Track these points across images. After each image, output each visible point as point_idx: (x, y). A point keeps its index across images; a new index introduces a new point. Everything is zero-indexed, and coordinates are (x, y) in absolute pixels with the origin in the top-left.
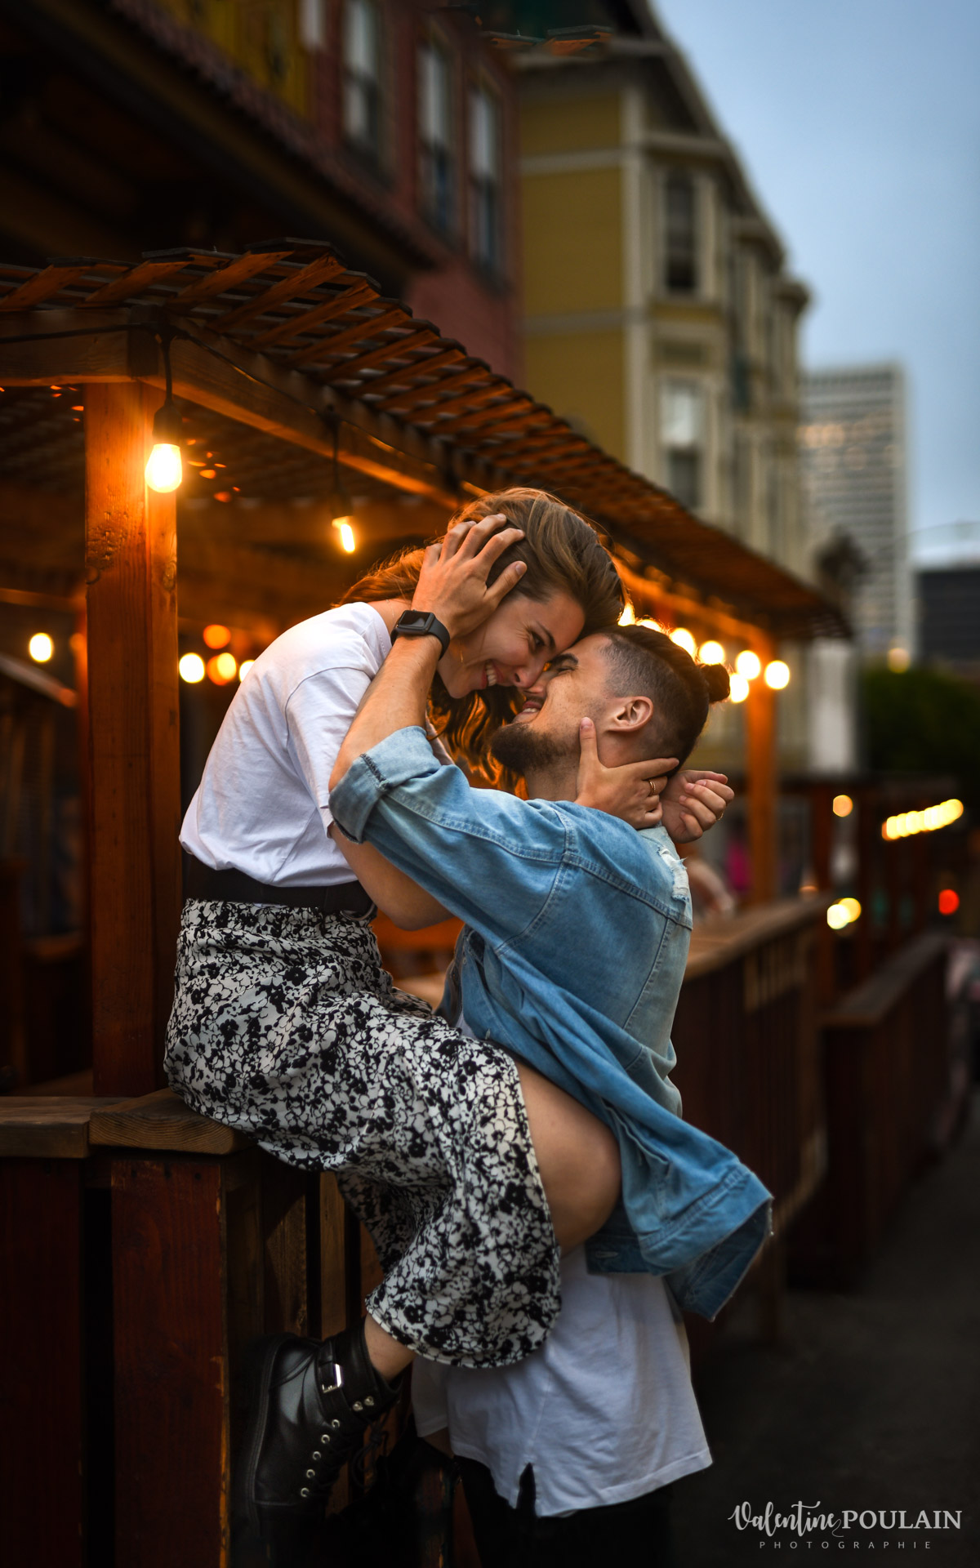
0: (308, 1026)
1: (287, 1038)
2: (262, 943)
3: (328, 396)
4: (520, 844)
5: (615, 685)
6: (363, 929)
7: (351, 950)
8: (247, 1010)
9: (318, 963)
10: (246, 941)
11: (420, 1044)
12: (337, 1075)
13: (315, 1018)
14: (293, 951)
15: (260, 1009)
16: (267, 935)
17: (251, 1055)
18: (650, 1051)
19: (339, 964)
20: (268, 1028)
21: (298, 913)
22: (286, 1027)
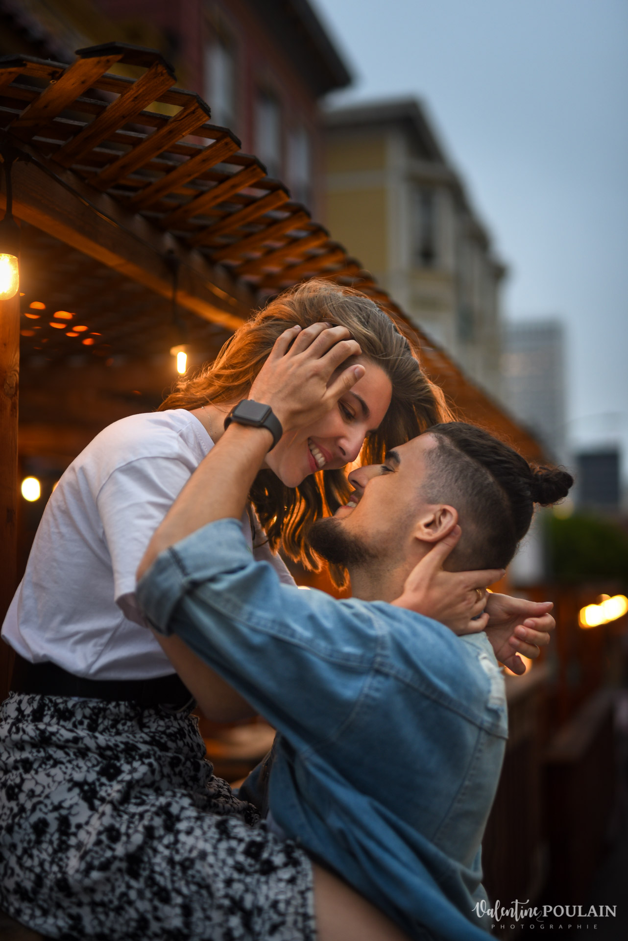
0: (117, 825)
1: (93, 838)
2: (76, 740)
3: (168, 242)
4: (329, 647)
5: (429, 491)
6: (180, 722)
7: (170, 744)
8: (57, 808)
9: (134, 759)
10: (60, 738)
11: (223, 845)
12: (142, 880)
13: (126, 817)
14: (108, 748)
15: (71, 807)
16: (83, 729)
17: (60, 855)
18: (457, 866)
19: (156, 760)
20: (79, 826)
21: (115, 707)
22: (96, 824)
